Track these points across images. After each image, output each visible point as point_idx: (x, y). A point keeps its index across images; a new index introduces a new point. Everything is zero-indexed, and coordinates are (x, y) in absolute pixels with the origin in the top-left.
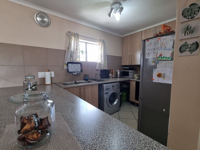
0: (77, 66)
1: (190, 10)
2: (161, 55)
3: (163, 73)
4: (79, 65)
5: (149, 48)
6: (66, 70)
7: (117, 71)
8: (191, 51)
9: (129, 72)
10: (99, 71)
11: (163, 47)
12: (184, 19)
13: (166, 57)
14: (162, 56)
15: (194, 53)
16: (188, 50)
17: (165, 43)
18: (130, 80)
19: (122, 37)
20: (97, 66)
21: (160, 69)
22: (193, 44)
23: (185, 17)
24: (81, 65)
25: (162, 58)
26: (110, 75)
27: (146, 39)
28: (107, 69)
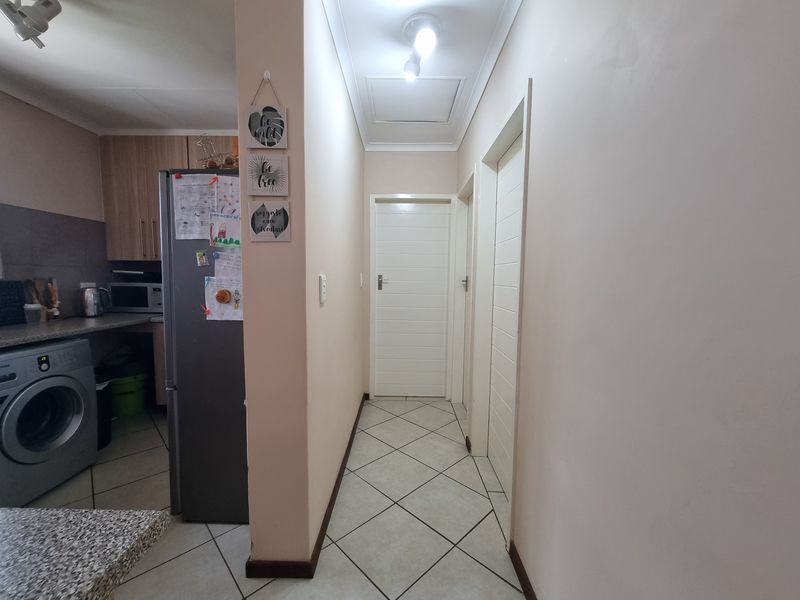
1: (264, 121)
2: (222, 233)
3: (232, 290)
5: (184, 203)
7: (82, 285)
8: (277, 231)
9: (146, 288)
11: (228, 209)
12: (254, 139)
13: (237, 243)
14: (228, 238)
15: (282, 236)
16: (269, 226)
17: (232, 196)
18: (148, 324)
19: (100, 133)
21: (224, 278)
22: (278, 213)
23: (256, 135)
25: (225, 242)
27: (174, 171)
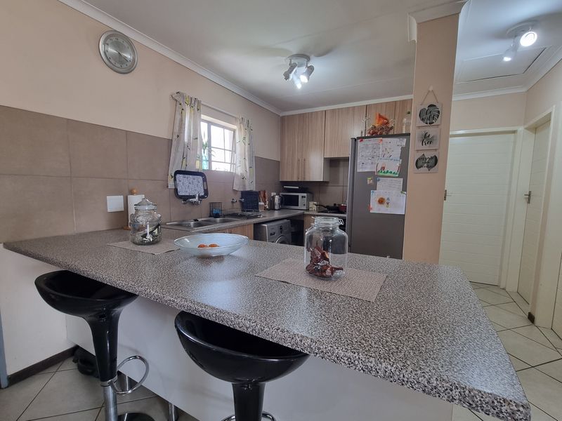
0: (195, 182)
1: (428, 112)
2: (383, 168)
3: (386, 198)
4: (200, 178)
5: (363, 154)
6: (172, 191)
7: (273, 194)
8: (430, 167)
9: (298, 196)
10: (239, 195)
11: (387, 155)
12: (421, 122)
13: (391, 172)
14: (386, 170)
15: (432, 170)
16: (426, 165)
17: (390, 148)
18: (303, 215)
19: (281, 115)
20: (236, 181)
21: (382, 191)
22: (432, 158)
23: (423, 120)
24: (205, 180)
26: (260, 203)
27: (358, 138)
28: (254, 190)
